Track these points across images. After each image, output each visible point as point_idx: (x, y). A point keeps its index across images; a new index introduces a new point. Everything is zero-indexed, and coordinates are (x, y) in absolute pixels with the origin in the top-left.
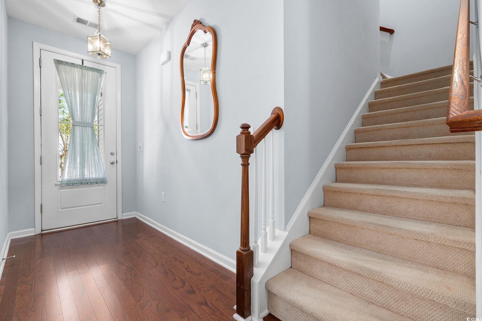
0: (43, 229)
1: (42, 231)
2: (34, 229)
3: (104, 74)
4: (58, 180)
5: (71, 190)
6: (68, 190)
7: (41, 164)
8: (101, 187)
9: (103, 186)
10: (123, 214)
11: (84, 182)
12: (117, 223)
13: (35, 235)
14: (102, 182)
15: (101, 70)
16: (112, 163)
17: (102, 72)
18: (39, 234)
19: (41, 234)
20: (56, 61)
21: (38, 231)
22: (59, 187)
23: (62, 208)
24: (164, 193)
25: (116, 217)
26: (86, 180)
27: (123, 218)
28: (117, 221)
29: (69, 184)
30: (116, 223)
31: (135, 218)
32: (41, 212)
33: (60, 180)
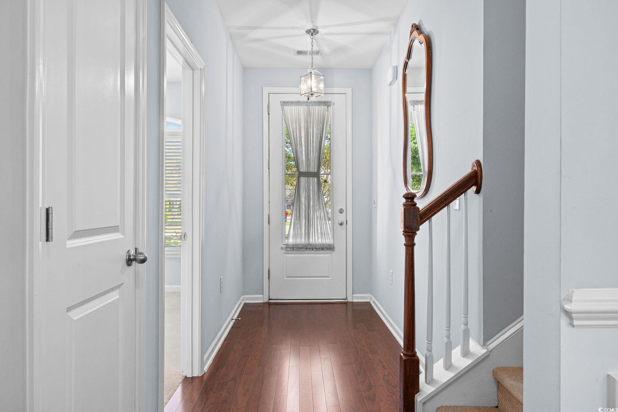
0: (271, 298)
1: (269, 300)
2: (262, 296)
3: (332, 105)
4: (284, 243)
5: (296, 255)
6: (293, 255)
7: (269, 224)
8: (328, 255)
9: (330, 254)
10: (354, 295)
11: (309, 247)
12: (346, 307)
13: (263, 303)
14: (330, 248)
15: (327, 102)
16: (341, 224)
17: (329, 104)
18: (266, 303)
19: (268, 303)
20: (282, 103)
21: (266, 300)
22: (284, 251)
23: (287, 277)
24: (392, 271)
25: (345, 297)
26: (311, 245)
27: (354, 301)
28: (346, 303)
29: (294, 249)
30: (345, 305)
31: (369, 304)
32: (269, 279)
33: (286, 243)
